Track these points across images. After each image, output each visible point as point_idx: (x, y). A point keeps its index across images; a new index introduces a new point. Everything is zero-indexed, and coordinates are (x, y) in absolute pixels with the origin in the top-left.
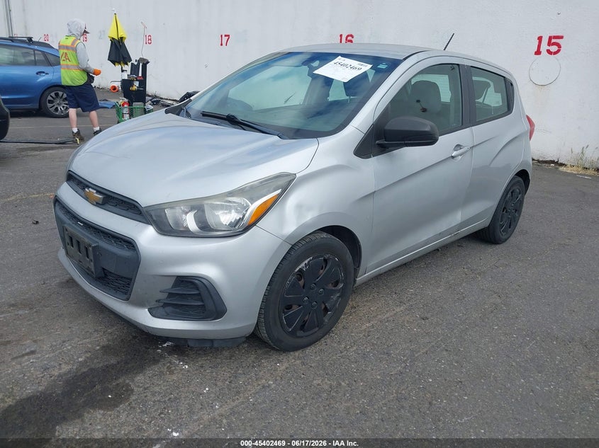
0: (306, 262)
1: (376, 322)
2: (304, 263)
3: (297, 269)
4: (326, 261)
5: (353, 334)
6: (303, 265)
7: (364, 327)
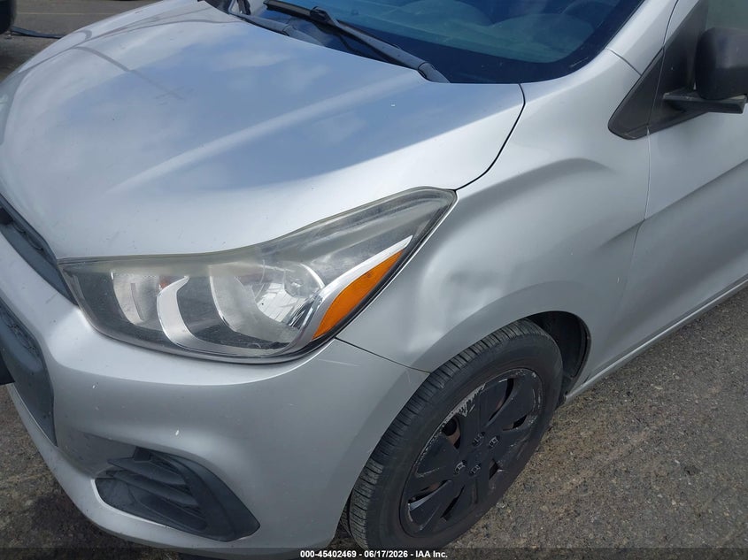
0: (471, 397)
1: (591, 473)
2: (466, 400)
3: (448, 418)
4: (511, 383)
5: (544, 508)
6: (463, 404)
7: (567, 487)
